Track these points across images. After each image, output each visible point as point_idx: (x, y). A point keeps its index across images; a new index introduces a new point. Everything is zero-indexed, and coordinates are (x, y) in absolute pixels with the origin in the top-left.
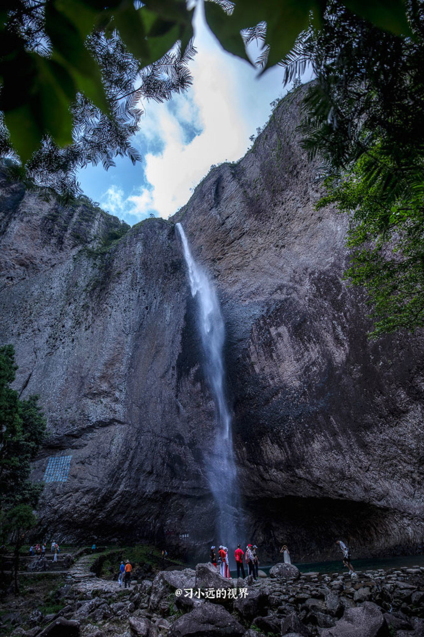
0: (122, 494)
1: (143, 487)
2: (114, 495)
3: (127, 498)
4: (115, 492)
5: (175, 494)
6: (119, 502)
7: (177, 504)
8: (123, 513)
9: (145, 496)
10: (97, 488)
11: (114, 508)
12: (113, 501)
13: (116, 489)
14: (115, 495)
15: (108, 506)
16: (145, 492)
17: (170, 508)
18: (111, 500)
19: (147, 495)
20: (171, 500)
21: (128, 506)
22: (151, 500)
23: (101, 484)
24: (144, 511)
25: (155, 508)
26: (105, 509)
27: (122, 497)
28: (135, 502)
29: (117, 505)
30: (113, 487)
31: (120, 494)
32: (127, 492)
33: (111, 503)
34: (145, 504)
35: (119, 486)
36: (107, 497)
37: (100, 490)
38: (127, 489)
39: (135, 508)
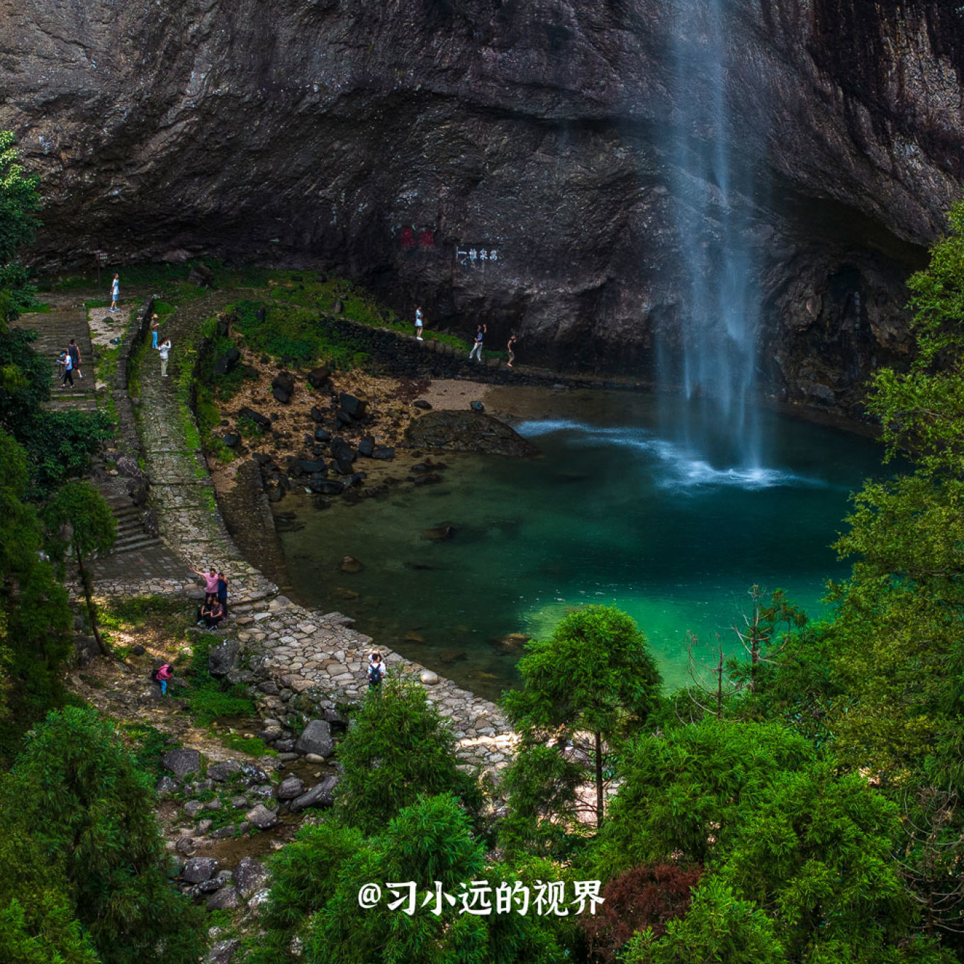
0: (205, 110)
1: (290, 72)
2: (165, 111)
3: (223, 122)
4: (172, 102)
5: (440, 97)
6: (190, 138)
7: (450, 135)
8: (209, 173)
9: (303, 108)
10: (90, 95)
11: (168, 163)
12: (164, 134)
13: (171, 89)
14: (172, 113)
15: (143, 156)
16: (303, 95)
17: (417, 147)
18: (156, 130)
19: (314, 105)
20: (420, 118)
21: (229, 149)
22: (329, 120)
23: (105, 78)
24: (300, 160)
25: (348, 149)
26: (132, 165)
27: (205, 120)
28: (260, 131)
29: (183, 148)
30: (157, 84)
31: (194, 111)
32: (227, 97)
33: (157, 144)
34: (302, 136)
35: (183, 76)
36: (138, 124)
37: (105, 103)
38: (224, 88)
39: (260, 154)
